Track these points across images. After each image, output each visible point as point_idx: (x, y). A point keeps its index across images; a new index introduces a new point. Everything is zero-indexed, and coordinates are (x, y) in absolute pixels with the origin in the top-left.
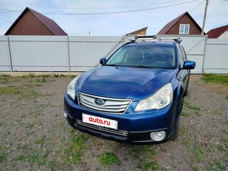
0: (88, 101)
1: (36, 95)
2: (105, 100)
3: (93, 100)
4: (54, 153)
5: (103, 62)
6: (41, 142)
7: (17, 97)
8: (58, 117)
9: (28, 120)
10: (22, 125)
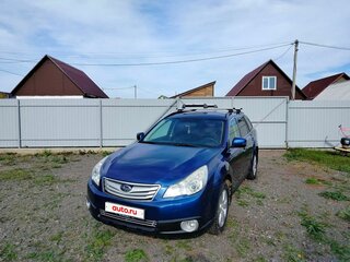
0: (113, 187)
1: (53, 180)
2: (132, 186)
3: (118, 186)
4: (72, 251)
5: (141, 138)
6: (58, 239)
7: (27, 183)
8: (81, 210)
9: (41, 214)
10: (34, 219)
